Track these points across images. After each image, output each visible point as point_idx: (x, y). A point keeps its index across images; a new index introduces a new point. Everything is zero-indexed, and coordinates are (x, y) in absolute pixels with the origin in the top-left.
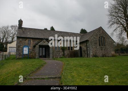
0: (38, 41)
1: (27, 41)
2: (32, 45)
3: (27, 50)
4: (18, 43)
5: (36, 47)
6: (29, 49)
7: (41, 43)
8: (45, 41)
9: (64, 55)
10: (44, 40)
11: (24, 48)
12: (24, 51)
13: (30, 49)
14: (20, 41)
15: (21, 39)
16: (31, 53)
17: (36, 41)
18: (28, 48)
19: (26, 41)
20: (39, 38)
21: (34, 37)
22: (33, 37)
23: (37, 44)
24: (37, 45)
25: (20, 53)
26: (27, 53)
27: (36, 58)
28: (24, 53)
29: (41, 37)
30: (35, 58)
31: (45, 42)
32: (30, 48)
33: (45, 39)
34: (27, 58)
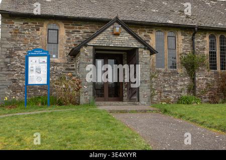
0: (89, 30)
1: (43, 30)
2: (63, 49)
3: (44, 69)
4: (8, 39)
5: (82, 54)
6: (50, 64)
7: (101, 37)
8: (117, 29)
9: (195, 87)
10: (116, 24)
11: (30, 59)
12: (30, 74)
13: (55, 64)
14: (17, 32)
15: (17, 24)
16: (61, 79)
17: (82, 32)
18: (45, 59)
19: (39, 33)
20: (91, 16)
21: (73, 15)
22: (68, 14)
23: (84, 44)
24: (86, 46)
25: (14, 81)
26: (44, 81)
27: (83, 100)
28: (30, 82)
29: (99, 16)
30: (76, 103)
31: (117, 34)
32: (57, 60)
33: (117, 20)
34: (43, 104)
